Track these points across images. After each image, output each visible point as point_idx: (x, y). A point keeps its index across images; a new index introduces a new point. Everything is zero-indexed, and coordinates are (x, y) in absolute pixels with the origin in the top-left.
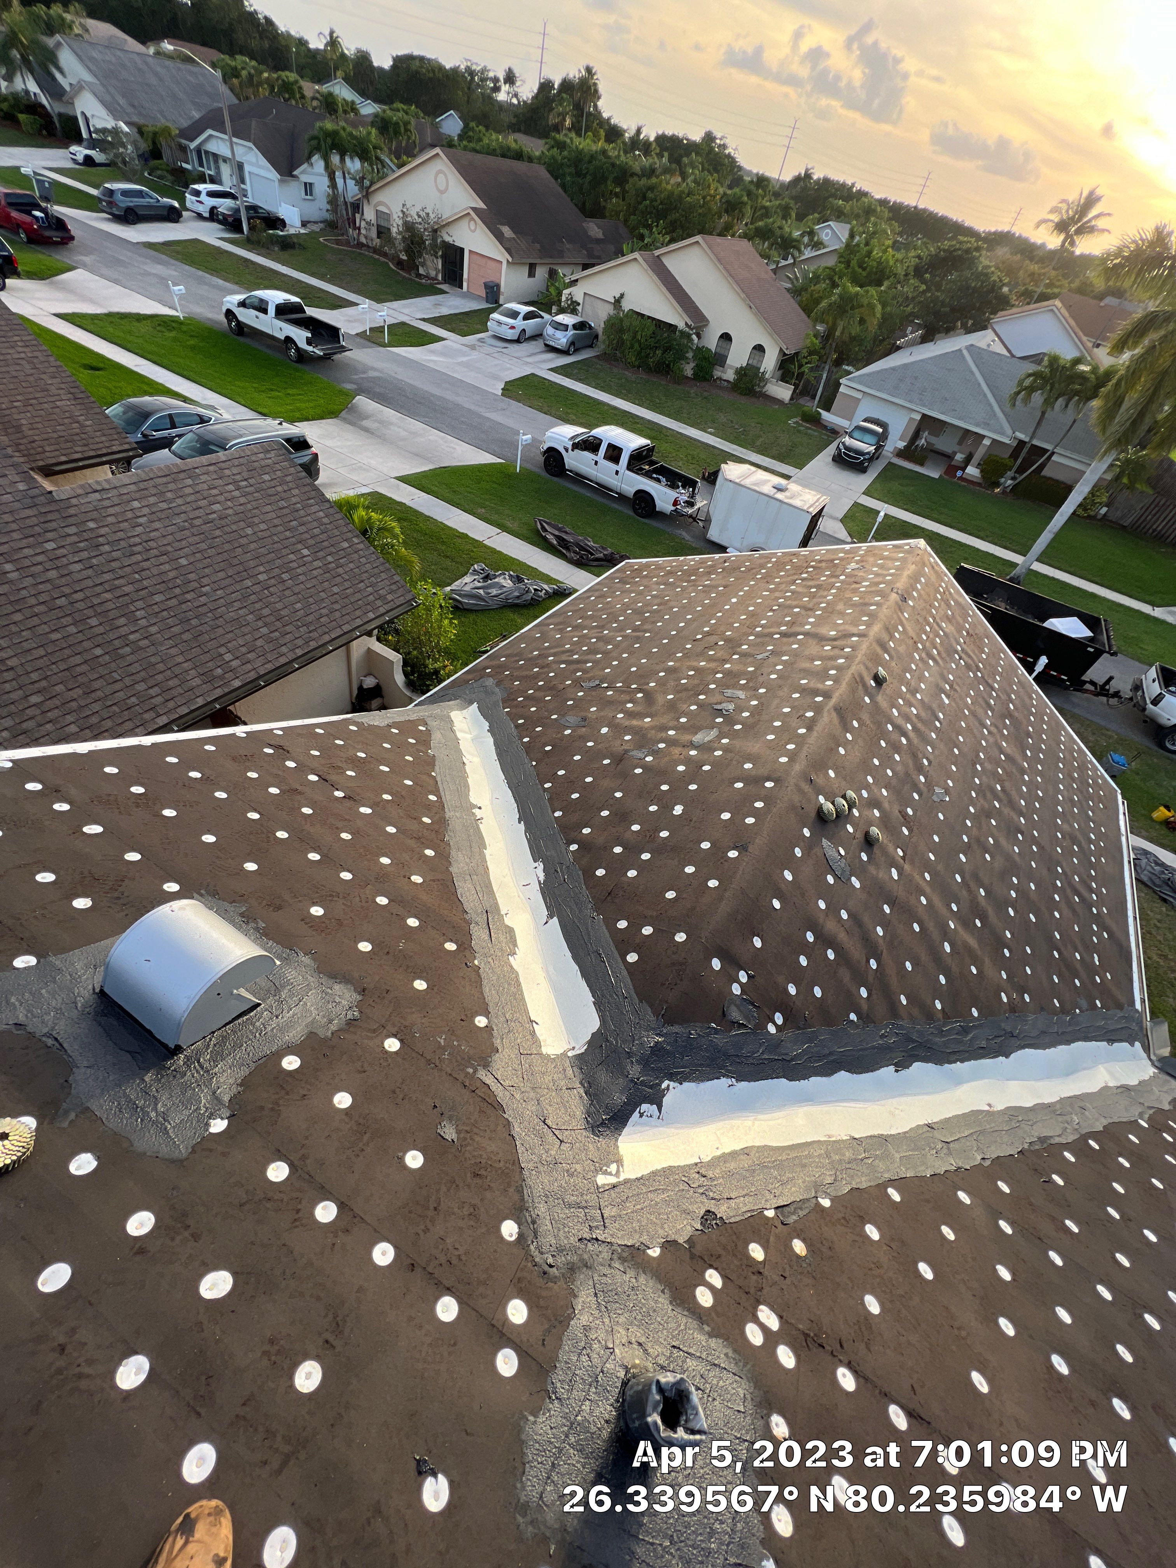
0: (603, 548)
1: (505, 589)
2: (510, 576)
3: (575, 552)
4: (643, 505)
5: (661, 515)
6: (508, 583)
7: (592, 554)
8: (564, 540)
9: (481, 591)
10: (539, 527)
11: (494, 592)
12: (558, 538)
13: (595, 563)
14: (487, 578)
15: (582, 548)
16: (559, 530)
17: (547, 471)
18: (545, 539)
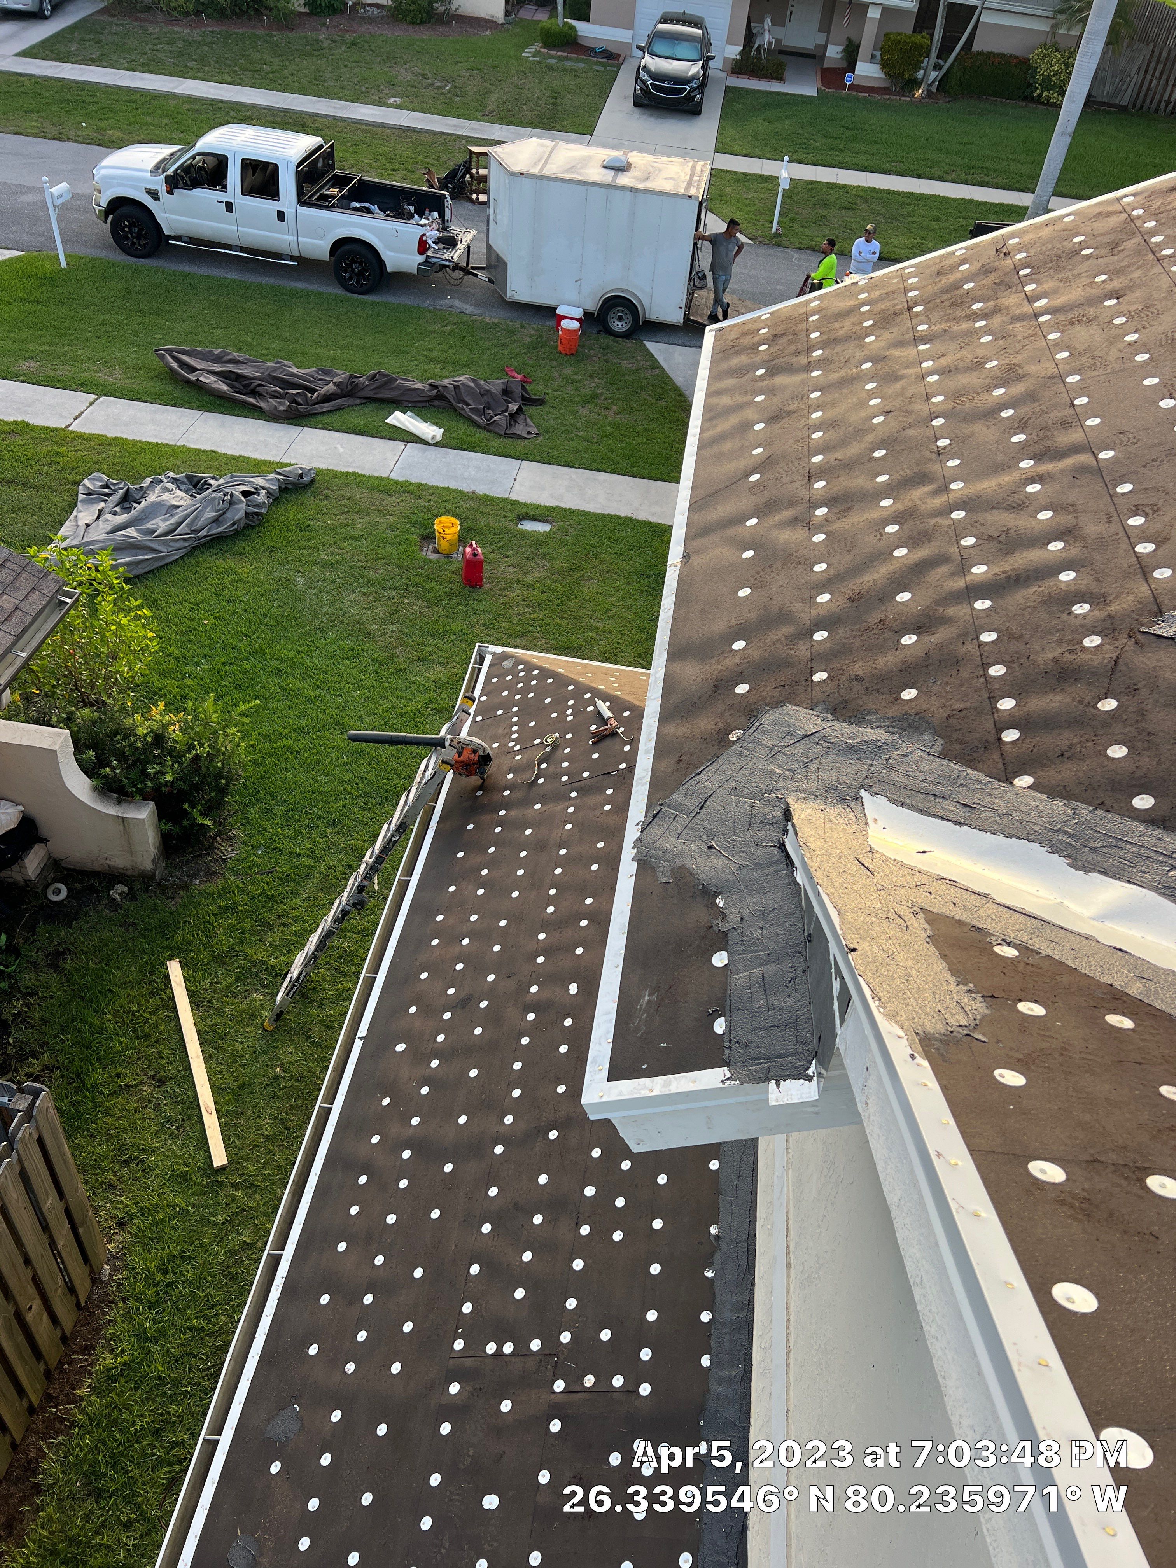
0: (326, 372)
1: (180, 514)
2: (175, 481)
3: (275, 396)
4: (357, 267)
5: (401, 279)
6: (179, 498)
7: (313, 391)
8: (239, 377)
9: (131, 532)
10: (175, 365)
11: (161, 524)
12: (224, 376)
13: (327, 407)
14: (127, 500)
15: (287, 384)
16: (218, 359)
17: (128, 251)
18: (198, 386)
